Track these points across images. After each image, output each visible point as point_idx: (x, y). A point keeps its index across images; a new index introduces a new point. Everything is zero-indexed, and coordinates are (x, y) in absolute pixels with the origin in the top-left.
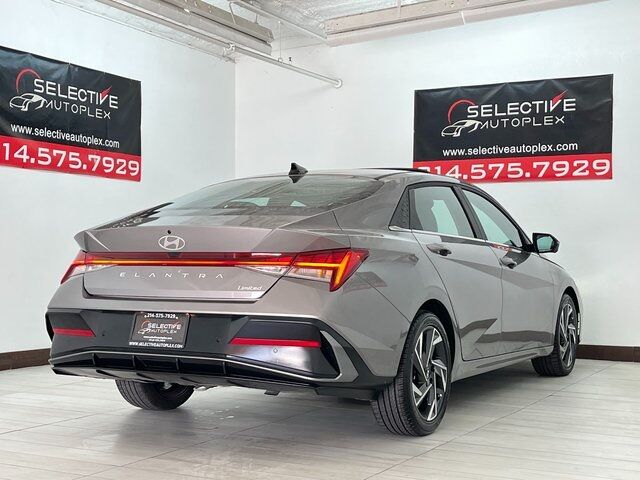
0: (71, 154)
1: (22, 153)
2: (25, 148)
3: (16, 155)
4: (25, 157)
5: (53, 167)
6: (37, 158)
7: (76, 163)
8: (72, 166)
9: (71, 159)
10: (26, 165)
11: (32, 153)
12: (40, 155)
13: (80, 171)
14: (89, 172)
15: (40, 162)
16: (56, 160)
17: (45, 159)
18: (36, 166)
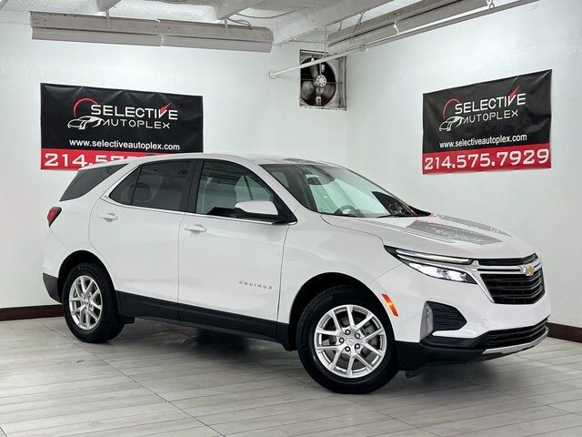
0: (482, 155)
1: (446, 162)
2: (448, 158)
3: (443, 165)
4: (448, 165)
5: (468, 169)
6: (457, 164)
7: (486, 162)
8: (482, 165)
9: (482, 159)
10: (451, 170)
11: (453, 160)
12: (458, 161)
13: (490, 168)
14: (498, 167)
15: (459, 166)
16: (469, 162)
17: (462, 163)
18: (457, 170)
